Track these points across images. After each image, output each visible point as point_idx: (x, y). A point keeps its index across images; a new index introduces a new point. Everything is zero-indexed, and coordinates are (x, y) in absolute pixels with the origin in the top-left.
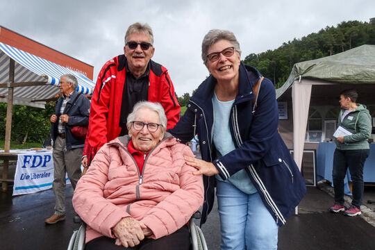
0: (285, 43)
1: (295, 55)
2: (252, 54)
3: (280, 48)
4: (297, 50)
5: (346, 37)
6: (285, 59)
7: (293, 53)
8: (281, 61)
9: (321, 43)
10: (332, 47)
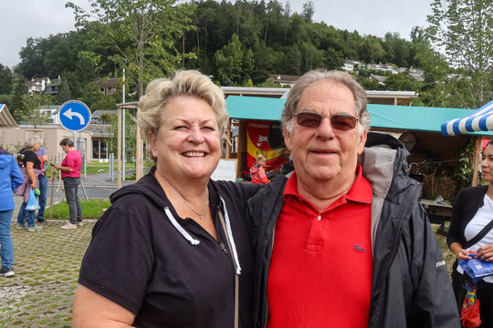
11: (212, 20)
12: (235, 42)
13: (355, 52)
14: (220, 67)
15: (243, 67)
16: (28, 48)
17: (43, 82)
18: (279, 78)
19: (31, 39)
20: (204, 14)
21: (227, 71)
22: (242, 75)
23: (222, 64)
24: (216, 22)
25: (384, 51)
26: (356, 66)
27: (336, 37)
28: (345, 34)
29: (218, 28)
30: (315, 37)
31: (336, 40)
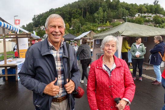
0: (65, 5)
1: (70, 10)
2: (52, 9)
3: (63, 7)
4: (70, 8)
5: (88, 4)
6: (66, 11)
7: (69, 9)
8: (64, 13)
9: (79, 6)
10: (83, 8)
11: (91, 4)
12: (101, 10)
13: (137, 10)
14: (96, 18)
15: (103, 18)
16: (34, 18)
17: (42, 27)
18: (116, 20)
19: (35, 15)
20: (89, 2)
21: (98, 19)
22: (103, 20)
23: (97, 17)
24: (92, 4)
25: (146, 9)
26: (139, 15)
27: (130, 6)
28: (132, 5)
29: (93, 6)
30: (123, 7)
31: (130, 7)
